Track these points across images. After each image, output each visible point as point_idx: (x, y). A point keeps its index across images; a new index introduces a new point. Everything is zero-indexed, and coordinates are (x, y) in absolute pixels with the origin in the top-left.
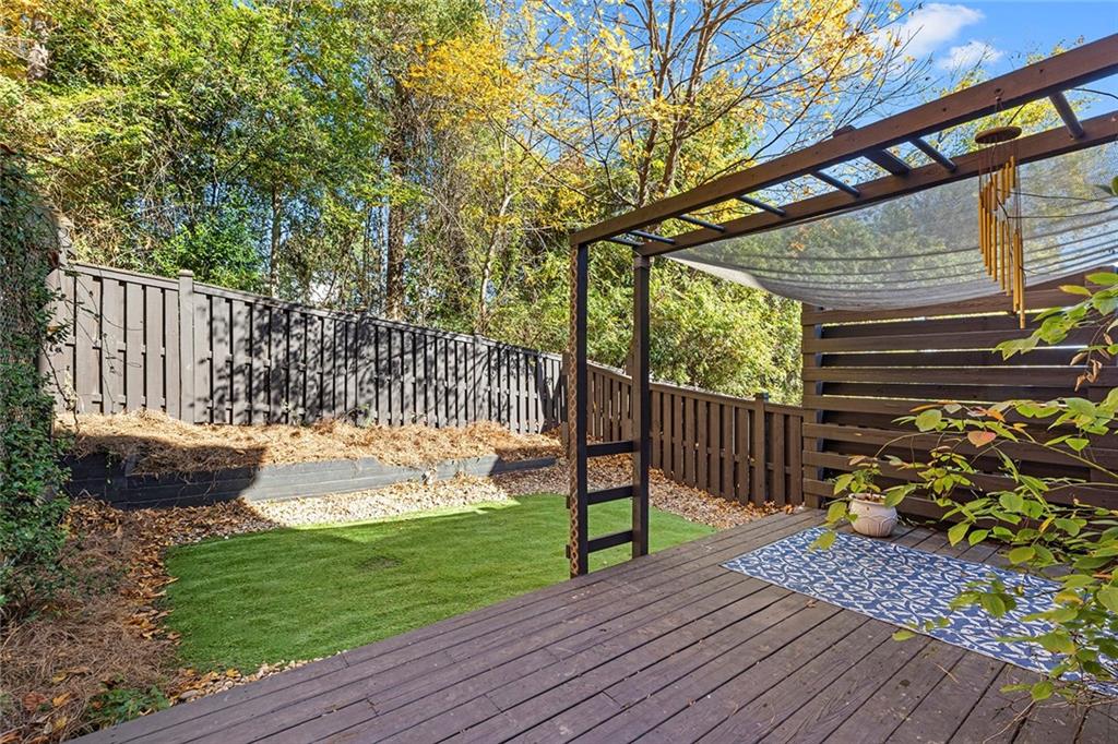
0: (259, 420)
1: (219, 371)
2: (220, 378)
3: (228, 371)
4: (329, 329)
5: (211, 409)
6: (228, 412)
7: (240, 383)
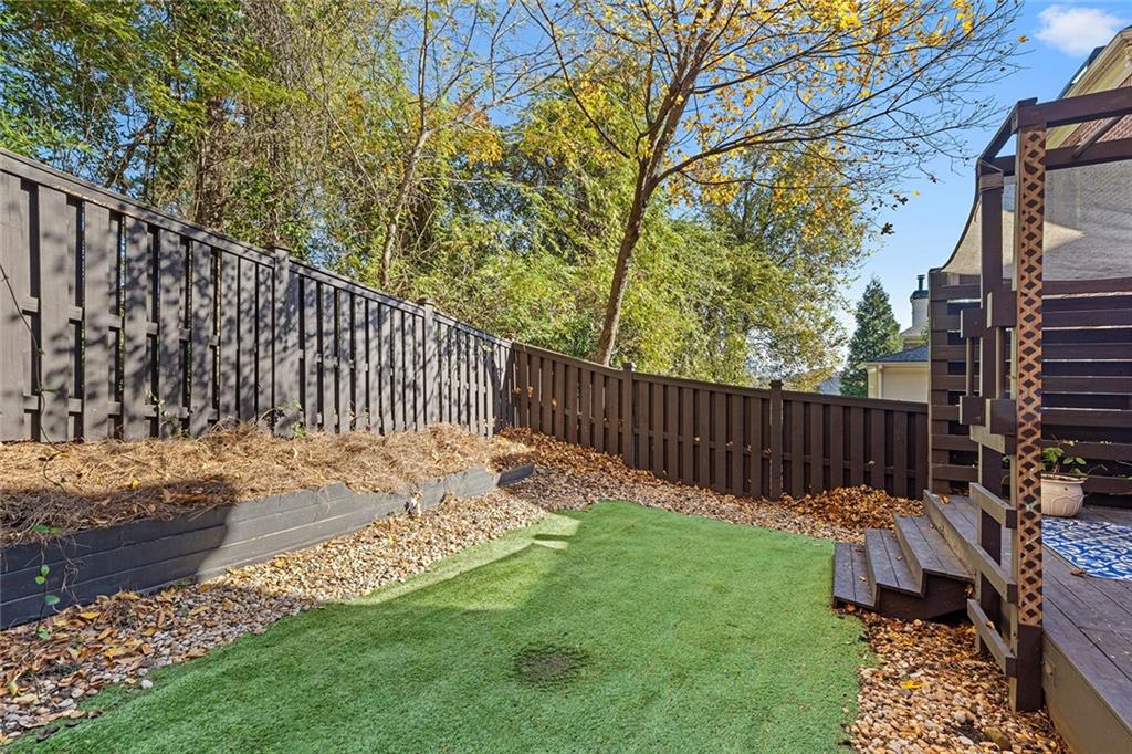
0: (137, 432)
1: (55, 338)
2: (59, 352)
3: (72, 341)
4: (249, 279)
5: (36, 414)
6: (71, 420)
7: (98, 365)
